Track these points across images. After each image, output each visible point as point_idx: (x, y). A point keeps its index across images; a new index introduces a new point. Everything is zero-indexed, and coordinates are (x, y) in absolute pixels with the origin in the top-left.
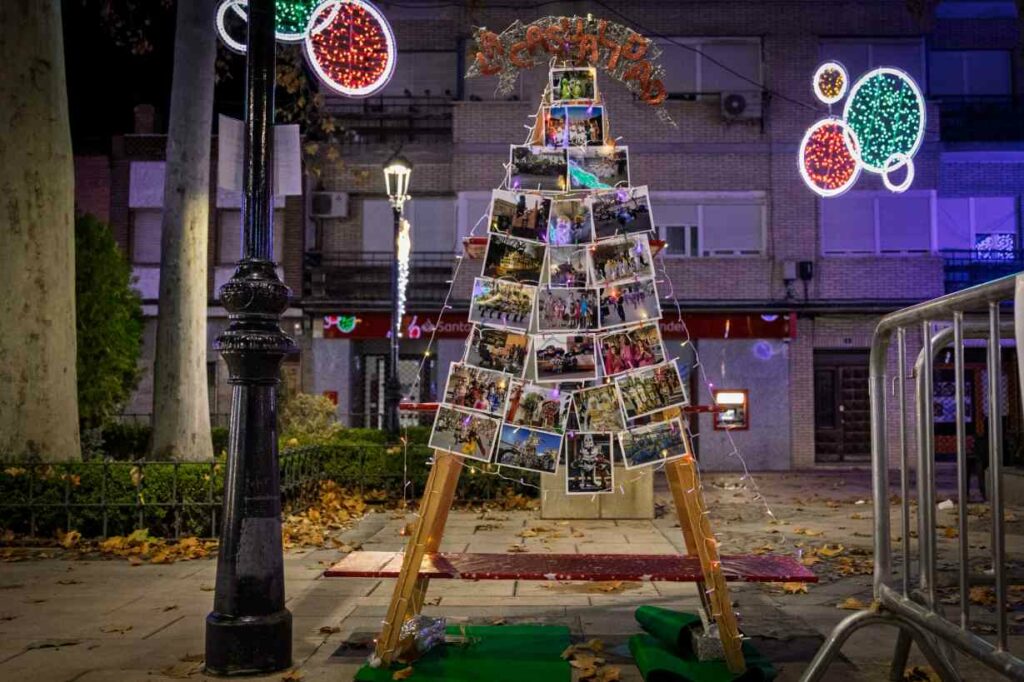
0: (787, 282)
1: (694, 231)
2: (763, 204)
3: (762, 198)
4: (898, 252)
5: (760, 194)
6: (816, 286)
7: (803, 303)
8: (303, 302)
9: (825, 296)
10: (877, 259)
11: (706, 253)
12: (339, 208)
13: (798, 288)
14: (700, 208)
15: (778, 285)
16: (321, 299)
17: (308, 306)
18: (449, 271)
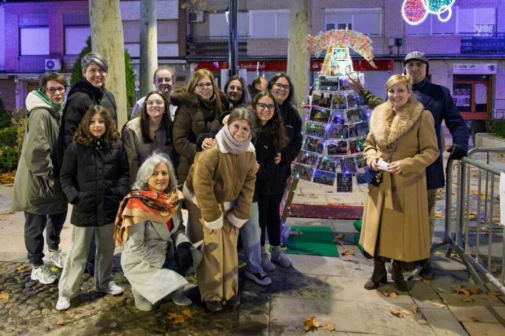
0: (390, 47)
1: (351, 25)
2: (380, 13)
3: (380, 11)
4: (440, 34)
5: (380, 9)
6: (403, 48)
7: (397, 56)
8: (186, 57)
10: (431, 37)
12: (200, 18)
13: (395, 49)
14: (353, 15)
15: (386, 48)
16: (194, 56)
17: (188, 59)
18: (245, 44)
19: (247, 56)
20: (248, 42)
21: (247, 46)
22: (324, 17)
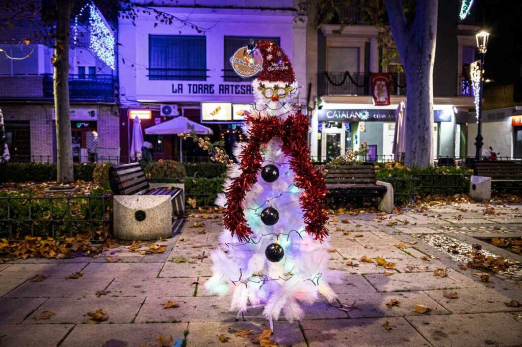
10: (11, 78)
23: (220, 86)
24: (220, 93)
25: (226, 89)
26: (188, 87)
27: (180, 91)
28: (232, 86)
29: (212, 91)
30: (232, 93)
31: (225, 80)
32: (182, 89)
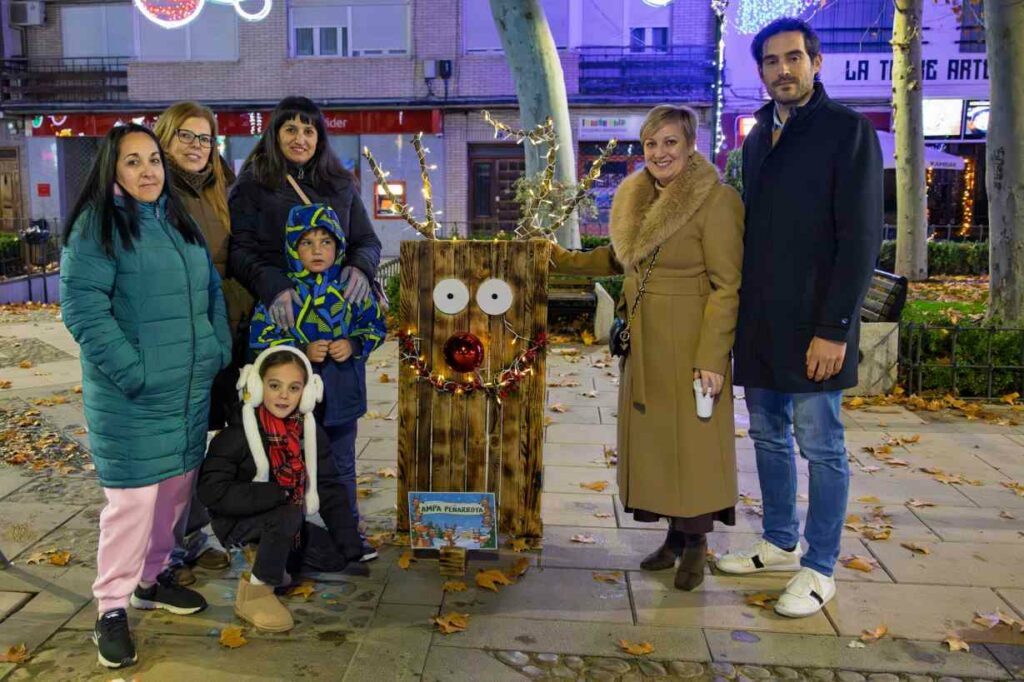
0: (428, 80)
1: (345, 30)
2: (408, 4)
6: (457, 82)
7: (443, 100)
9: (464, 93)
11: (355, 54)
12: (34, 17)
13: (439, 84)
14: (349, 9)
15: (420, 83)
16: (17, 102)
17: (9, 108)
18: (124, 74)
19: (128, 101)
20: (128, 69)
21: (129, 79)
22: (288, 12)
23: (951, 62)
24: (949, 77)
25: (963, 68)
26: (881, 65)
27: (863, 75)
28: (978, 62)
29: (931, 74)
30: (977, 77)
31: (962, 50)
32: (866, 72)
